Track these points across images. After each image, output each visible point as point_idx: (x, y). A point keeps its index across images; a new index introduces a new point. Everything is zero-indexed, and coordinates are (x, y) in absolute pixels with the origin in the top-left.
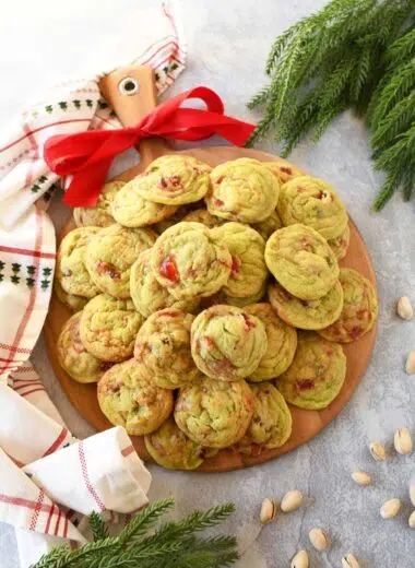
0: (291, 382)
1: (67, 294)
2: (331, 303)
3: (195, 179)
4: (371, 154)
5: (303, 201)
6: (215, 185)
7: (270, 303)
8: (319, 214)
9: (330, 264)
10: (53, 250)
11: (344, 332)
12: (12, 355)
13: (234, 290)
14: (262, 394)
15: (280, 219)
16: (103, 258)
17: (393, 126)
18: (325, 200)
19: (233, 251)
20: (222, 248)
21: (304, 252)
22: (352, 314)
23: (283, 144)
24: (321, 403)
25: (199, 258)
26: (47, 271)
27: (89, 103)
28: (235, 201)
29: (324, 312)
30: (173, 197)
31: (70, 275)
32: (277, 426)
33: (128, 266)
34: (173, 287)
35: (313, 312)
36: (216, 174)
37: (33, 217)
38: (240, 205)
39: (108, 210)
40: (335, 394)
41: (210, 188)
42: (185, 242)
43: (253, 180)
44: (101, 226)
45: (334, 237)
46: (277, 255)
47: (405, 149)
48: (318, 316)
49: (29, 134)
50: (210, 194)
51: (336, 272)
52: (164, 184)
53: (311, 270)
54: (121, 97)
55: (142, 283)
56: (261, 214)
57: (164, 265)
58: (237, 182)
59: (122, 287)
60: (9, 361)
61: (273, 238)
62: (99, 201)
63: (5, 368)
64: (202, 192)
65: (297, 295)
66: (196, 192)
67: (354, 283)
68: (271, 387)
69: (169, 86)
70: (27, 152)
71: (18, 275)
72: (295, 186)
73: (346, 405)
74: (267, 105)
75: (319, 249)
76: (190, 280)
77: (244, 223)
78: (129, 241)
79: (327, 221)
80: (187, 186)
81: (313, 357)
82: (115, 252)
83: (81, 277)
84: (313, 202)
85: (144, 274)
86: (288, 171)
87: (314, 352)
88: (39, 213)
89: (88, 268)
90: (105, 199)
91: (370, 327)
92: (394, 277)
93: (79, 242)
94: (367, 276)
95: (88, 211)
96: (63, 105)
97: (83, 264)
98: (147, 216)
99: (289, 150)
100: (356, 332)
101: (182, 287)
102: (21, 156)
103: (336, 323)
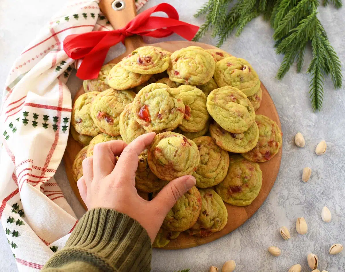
0: (226, 188)
1: (79, 134)
2: (250, 136)
3: (161, 59)
4: (274, 44)
5: (230, 72)
6: (173, 62)
7: (211, 136)
8: (241, 79)
9: (249, 111)
10: (70, 107)
11: (260, 155)
12: (43, 173)
13: (187, 127)
14: (207, 196)
15: (216, 83)
16: (102, 110)
17: (288, 25)
18: (245, 71)
19: (186, 102)
20: (179, 100)
21: (232, 102)
22: (265, 143)
23: (217, 38)
24: (247, 202)
25: (163, 106)
26: (66, 120)
27: (93, 15)
28: (187, 72)
29: (246, 142)
30: (146, 69)
31: (80, 122)
32: (218, 217)
33: (118, 115)
34: (146, 125)
35: (239, 142)
36: (174, 56)
37: (57, 86)
38: (190, 74)
39: (105, 81)
40: (255, 196)
41: (171, 64)
42: (154, 96)
43: (198, 59)
44: (101, 91)
45: (252, 94)
46: (215, 104)
47: (296, 38)
48: (243, 144)
49: (54, 35)
50: (170, 68)
51: (253, 115)
52: (141, 62)
53: (237, 114)
54: (113, 11)
55: (127, 125)
56: (203, 79)
57: (141, 111)
58: (188, 60)
59: (115, 128)
60: (41, 178)
61: (211, 94)
62: (99, 76)
63: (38, 182)
64: (165, 66)
65: (228, 130)
66: (161, 66)
67: (266, 124)
68: (213, 192)
69: (144, 5)
70: (53, 46)
71: (47, 123)
72: (225, 62)
73: (263, 204)
74: (206, 15)
75: (242, 102)
76: (158, 121)
77: (193, 85)
78: (119, 99)
79: (247, 84)
80: (155, 62)
81: (240, 172)
82: (110, 105)
83: (88, 123)
84: (237, 72)
85: (128, 119)
86: (221, 54)
87: (240, 169)
88: (60, 84)
89: (93, 117)
90: (103, 74)
91: (277, 152)
92: (292, 120)
93: (86, 101)
94: (275, 119)
95: (92, 82)
96: (76, 16)
97: (89, 115)
98: (130, 82)
99: (221, 42)
100: (268, 155)
101: (153, 125)
102: (49, 49)
103: (254, 149)
